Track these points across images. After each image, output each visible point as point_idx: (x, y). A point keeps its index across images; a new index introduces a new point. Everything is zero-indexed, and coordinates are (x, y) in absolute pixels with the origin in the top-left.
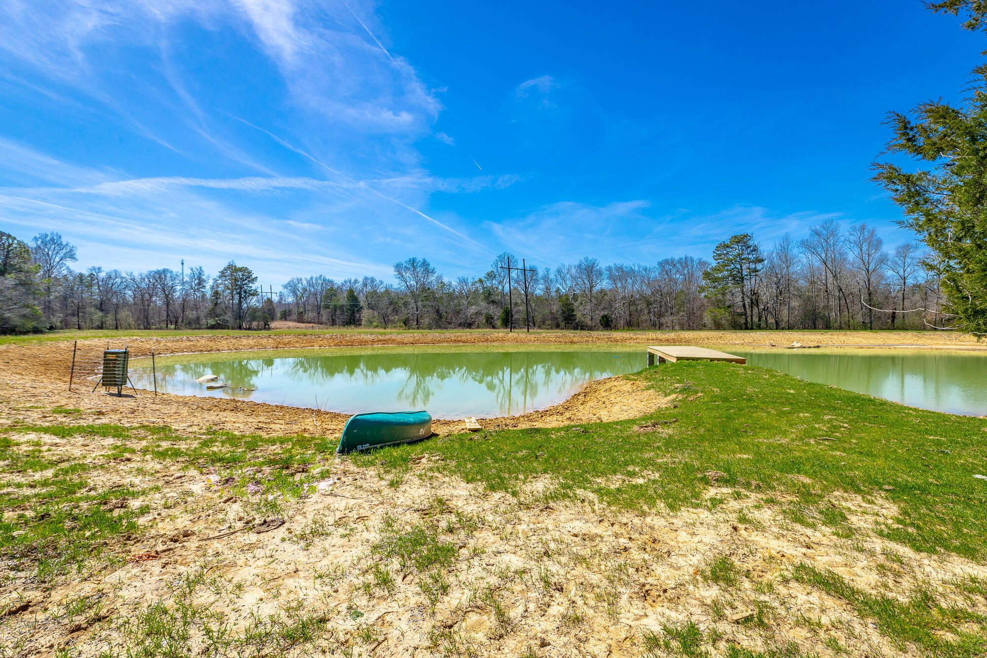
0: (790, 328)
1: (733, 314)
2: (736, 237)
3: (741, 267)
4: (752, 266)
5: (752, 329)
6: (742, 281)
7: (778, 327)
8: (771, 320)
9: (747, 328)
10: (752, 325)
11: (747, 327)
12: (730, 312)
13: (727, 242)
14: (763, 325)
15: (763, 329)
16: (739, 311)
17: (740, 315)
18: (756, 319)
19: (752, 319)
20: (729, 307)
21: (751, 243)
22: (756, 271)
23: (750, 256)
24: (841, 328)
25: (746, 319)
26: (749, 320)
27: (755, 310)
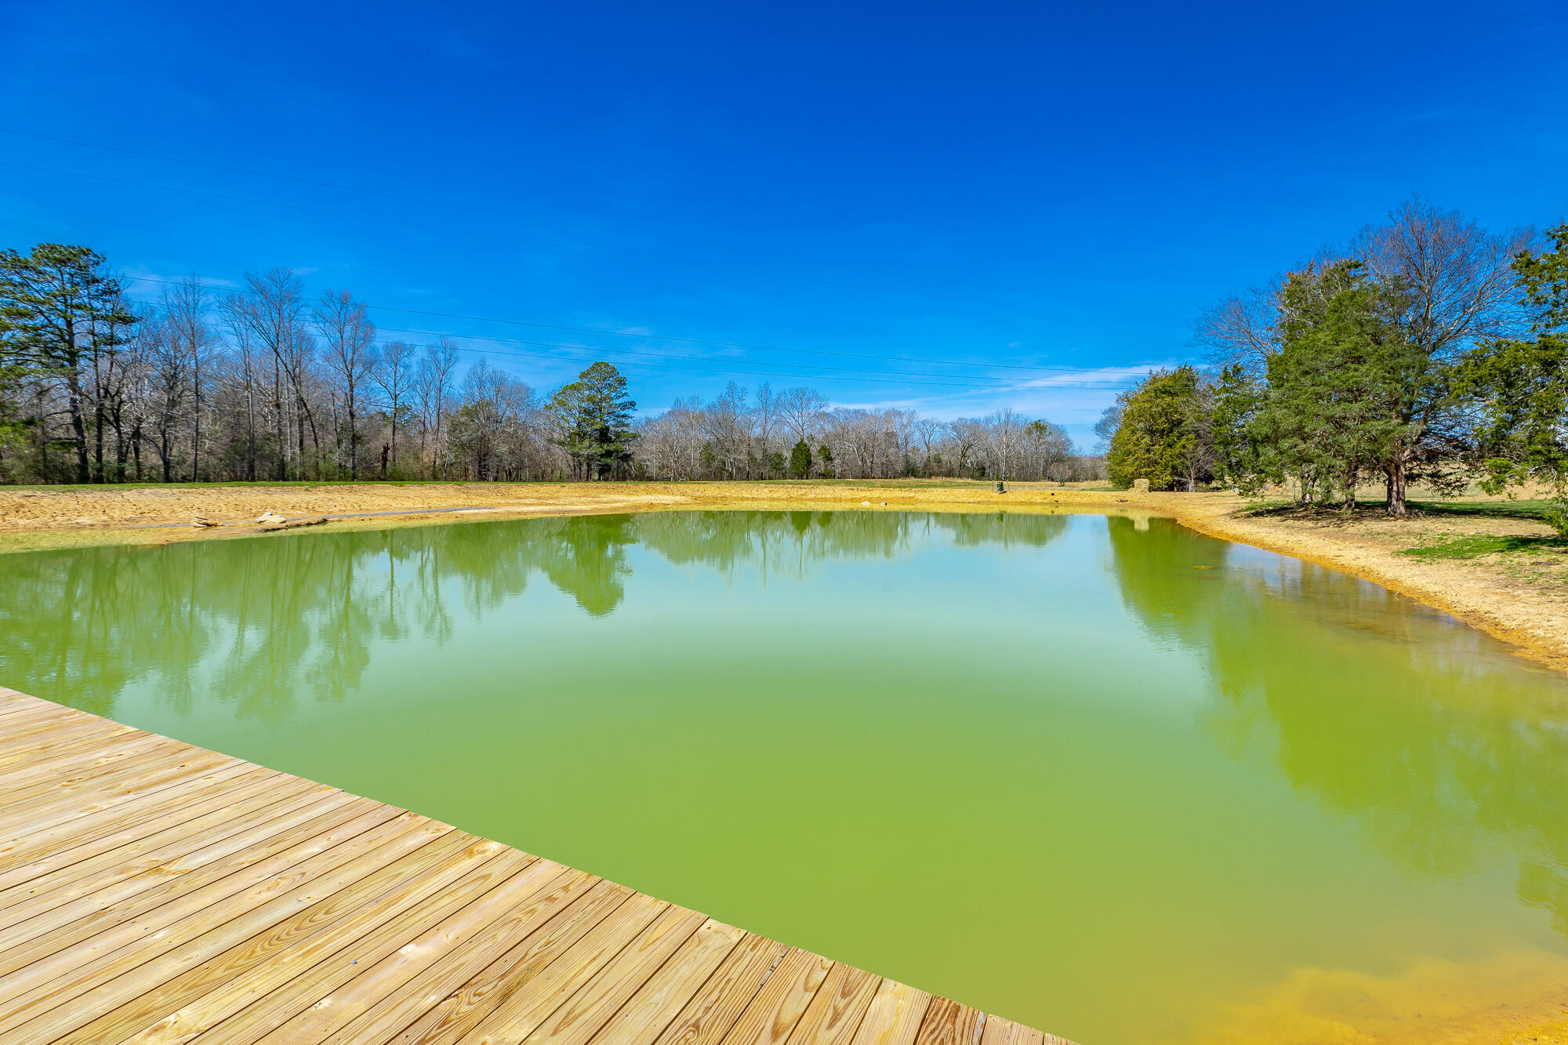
0: (201, 476)
1: (41, 443)
2: (53, 248)
3: (69, 324)
4: (102, 328)
5: (99, 480)
6: (73, 362)
7: (167, 476)
8: (151, 458)
9: (84, 479)
10: (100, 470)
11: (84, 475)
12: (33, 439)
13: (26, 255)
14: (130, 470)
15: (131, 480)
16: (60, 433)
17: (65, 445)
18: (110, 457)
19: (99, 457)
20: (30, 422)
21: (98, 272)
22: (112, 340)
23: (97, 304)
24: (304, 477)
25: (83, 458)
26: (91, 457)
27: (110, 435)
